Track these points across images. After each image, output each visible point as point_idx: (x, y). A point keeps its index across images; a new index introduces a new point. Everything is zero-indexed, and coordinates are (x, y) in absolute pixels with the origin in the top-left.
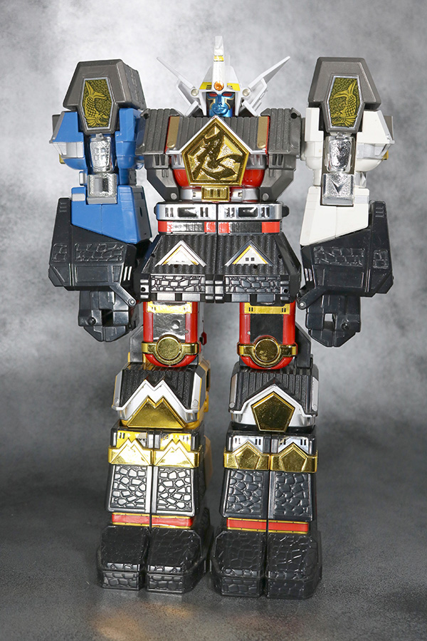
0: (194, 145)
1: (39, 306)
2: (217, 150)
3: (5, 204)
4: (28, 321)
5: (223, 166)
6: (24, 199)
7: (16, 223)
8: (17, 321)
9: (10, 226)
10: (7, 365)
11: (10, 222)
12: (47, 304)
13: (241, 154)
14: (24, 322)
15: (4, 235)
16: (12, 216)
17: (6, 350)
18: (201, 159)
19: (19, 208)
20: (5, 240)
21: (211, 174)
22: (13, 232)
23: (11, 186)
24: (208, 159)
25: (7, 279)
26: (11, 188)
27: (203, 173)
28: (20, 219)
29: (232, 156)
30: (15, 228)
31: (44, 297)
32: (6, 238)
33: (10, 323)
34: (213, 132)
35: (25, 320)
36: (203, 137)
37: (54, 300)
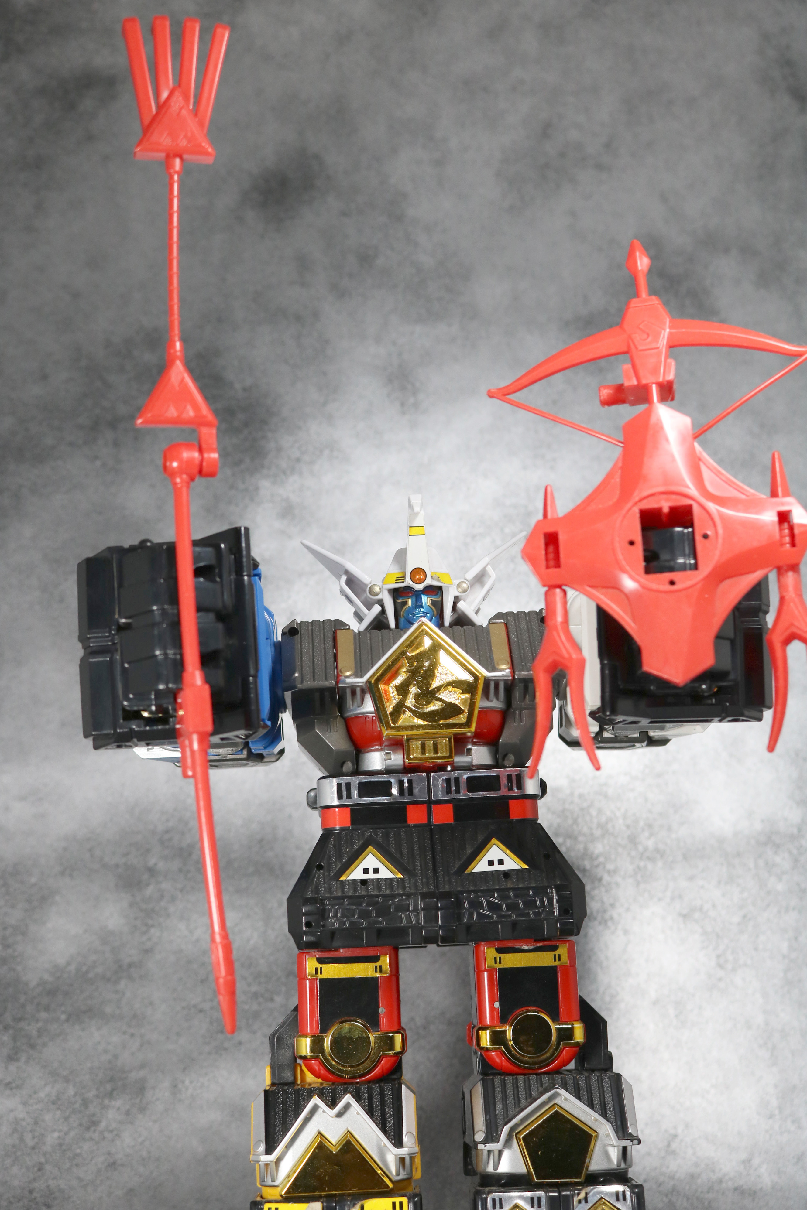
0: (390, 667)
1: (209, 1053)
2: (430, 674)
3: (156, 864)
4: (187, 1082)
5: (440, 700)
6: (190, 854)
7: (173, 899)
8: (167, 1084)
9: (163, 904)
10: (141, 1169)
11: (162, 897)
12: (226, 1049)
13: (470, 679)
14: (180, 1086)
15: (150, 922)
16: (166, 885)
17: (140, 1140)
18: (403, 690)
19: (180, 870)
20: (153, 931)
21: (422, 716)
22: (168, 915)
23: (167, 832)
24: (414, 690)
25: (151, 1003)
26: (167, 836)
27: (408, 714)
28: (181, 890)
29: (457, 684)
30: (172, 909)
31: (220, 1036)
32: (153, 926)
33: (154, 1088)
34: (420, 644)
35: (183, 1082)
36: (403, 653)
37: (240, 1043)
